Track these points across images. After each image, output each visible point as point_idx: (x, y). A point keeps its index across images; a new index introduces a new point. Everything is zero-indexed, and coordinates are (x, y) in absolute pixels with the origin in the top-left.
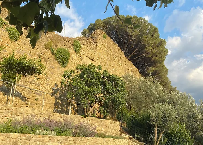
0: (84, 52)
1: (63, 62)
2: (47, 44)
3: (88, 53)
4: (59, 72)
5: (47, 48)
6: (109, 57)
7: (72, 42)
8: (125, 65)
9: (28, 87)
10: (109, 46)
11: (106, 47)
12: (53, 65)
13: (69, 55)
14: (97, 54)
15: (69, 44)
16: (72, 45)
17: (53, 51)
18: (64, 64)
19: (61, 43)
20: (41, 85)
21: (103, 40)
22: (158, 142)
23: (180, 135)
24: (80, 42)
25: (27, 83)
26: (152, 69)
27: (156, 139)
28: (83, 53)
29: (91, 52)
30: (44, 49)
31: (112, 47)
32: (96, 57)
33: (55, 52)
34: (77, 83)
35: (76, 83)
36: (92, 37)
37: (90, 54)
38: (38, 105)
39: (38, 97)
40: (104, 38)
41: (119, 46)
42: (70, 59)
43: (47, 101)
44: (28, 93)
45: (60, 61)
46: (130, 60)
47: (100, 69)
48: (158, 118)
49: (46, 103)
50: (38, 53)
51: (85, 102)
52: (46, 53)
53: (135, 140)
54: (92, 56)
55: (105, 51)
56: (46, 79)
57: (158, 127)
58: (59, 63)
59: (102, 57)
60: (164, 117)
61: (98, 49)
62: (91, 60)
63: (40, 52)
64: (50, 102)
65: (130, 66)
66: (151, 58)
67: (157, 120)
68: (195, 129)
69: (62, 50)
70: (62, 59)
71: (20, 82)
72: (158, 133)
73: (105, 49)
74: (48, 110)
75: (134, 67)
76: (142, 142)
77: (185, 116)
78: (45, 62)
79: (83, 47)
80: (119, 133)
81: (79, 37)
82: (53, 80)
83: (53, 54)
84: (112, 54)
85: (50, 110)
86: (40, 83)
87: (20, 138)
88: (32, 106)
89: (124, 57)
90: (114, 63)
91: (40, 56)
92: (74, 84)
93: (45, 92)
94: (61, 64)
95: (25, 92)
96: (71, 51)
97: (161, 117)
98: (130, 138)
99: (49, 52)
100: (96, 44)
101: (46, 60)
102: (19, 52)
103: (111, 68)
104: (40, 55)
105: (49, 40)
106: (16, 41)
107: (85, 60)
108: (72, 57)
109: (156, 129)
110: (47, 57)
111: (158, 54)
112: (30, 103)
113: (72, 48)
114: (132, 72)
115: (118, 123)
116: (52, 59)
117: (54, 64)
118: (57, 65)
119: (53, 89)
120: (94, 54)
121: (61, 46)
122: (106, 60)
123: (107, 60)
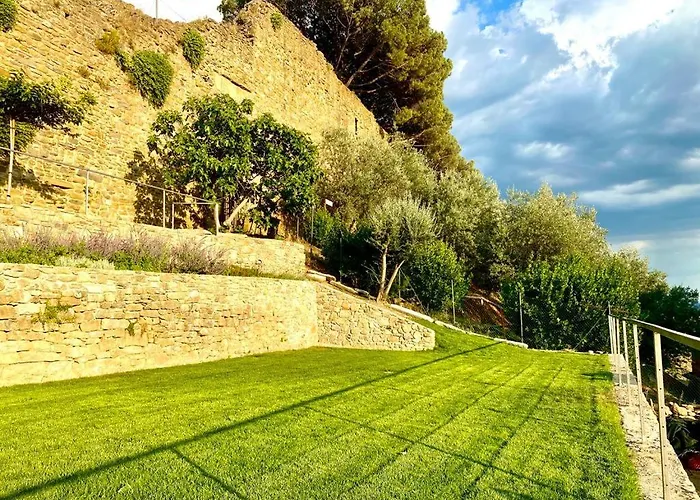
0: (215, 64)
1: (153, 92)
2: (104, 40)
3: (226, 65)
4: (144, 119)
5: (105, 52)
6: (290, 78)
7: (179, 36)
8: (335, 104)
9: (58, 157)
10: (289, 48)
11: (282, 51)
12: (125, 98)
13: (171, 72)
14: (254, 70)
15: (170, 40)
16: (179, 42)
17: (122, 61)
18: (157, 96)
19: (146, 38)
20: (96, 154)
21: (271, 29)
22: (390, 286)
23: (438, 270)
24: (202, 34)
25: (56, 146)
26: (408, 114)
27: (383, 280)
28: (214, 67)
29: (236, 63)
30: (95, 52)
31: (298, 50)
32: (252, 80)
33: (130, 64)
34: (188, 146)
35: (184, 147)
36: (241, 22)
37: (232, 69)
38: (93, 204)
39: (90, 183)
40: (276, 24)
41: (319, 49)
42: (176, 81)
43: (117, 195)
44: (61, 174)
45: (144, 89)
46: (351, 88)
47: (249, 112)
48: (388, 231)
49: (114, 200)
50: (78, 65)
51: (211, 197)
52: (101, 66)
53: (339, 283)
54: (240, 75)
55: (278, 63)
56: (107, 138)
57: (389, 252)
58: (143, 95)
59: (270, 78)
60: (404, 229)
61: (257, 56)
62: (237, 85)
63: (85, 63)
64: (126, 197)
65: (352, 106)
66: (407, 83)
67: (386, 236)
68: (492, 257)
69: (148, 56)
70: (151, 81)
71: (34, 145)
72: (388, 267)
73: (279, 56)
74: (122, 216)
75: (361, 108)
76: (354, 287)
77: (467, 230)
78: (101, 92)
79: (212, 50)
80: (304, 268)
81: (198, 21)
82: (128, 140)
83: (124, 69)
84: (298, 70)
85: (125, 217)
86: (93, 147)
87: (7, 272)
88: (76, 206)
89: (333, 79)
90: (304, 95)
91: (85, 75)
92: (178, 150)
93: (110, 172)
94: (149, 95)
95: (51, 170)
96: (176, 61)
97: (396, 229)
98: (328, 280)
99: (111, 62)
100: (252, 41)
101: (105, 87)
102: (21, 60)
103: (297, 110)
104: (86, 72)
105: (109, 27)
106: (7, 29)
107: (219, 88)
108: (180, 77)
109: (384, 258)
110: (107, 78)
111: (422, 72)
112: (68, 198)
113: (180, 51)
114: (356, 121)
115: (302, 246)
116: (123, 83)
117: (130, 98)
118: (137, 98)
119: (131, 165)
120: (245, 69)
121: (144, 45)
122: (281, 88)
123: (284, 88)
